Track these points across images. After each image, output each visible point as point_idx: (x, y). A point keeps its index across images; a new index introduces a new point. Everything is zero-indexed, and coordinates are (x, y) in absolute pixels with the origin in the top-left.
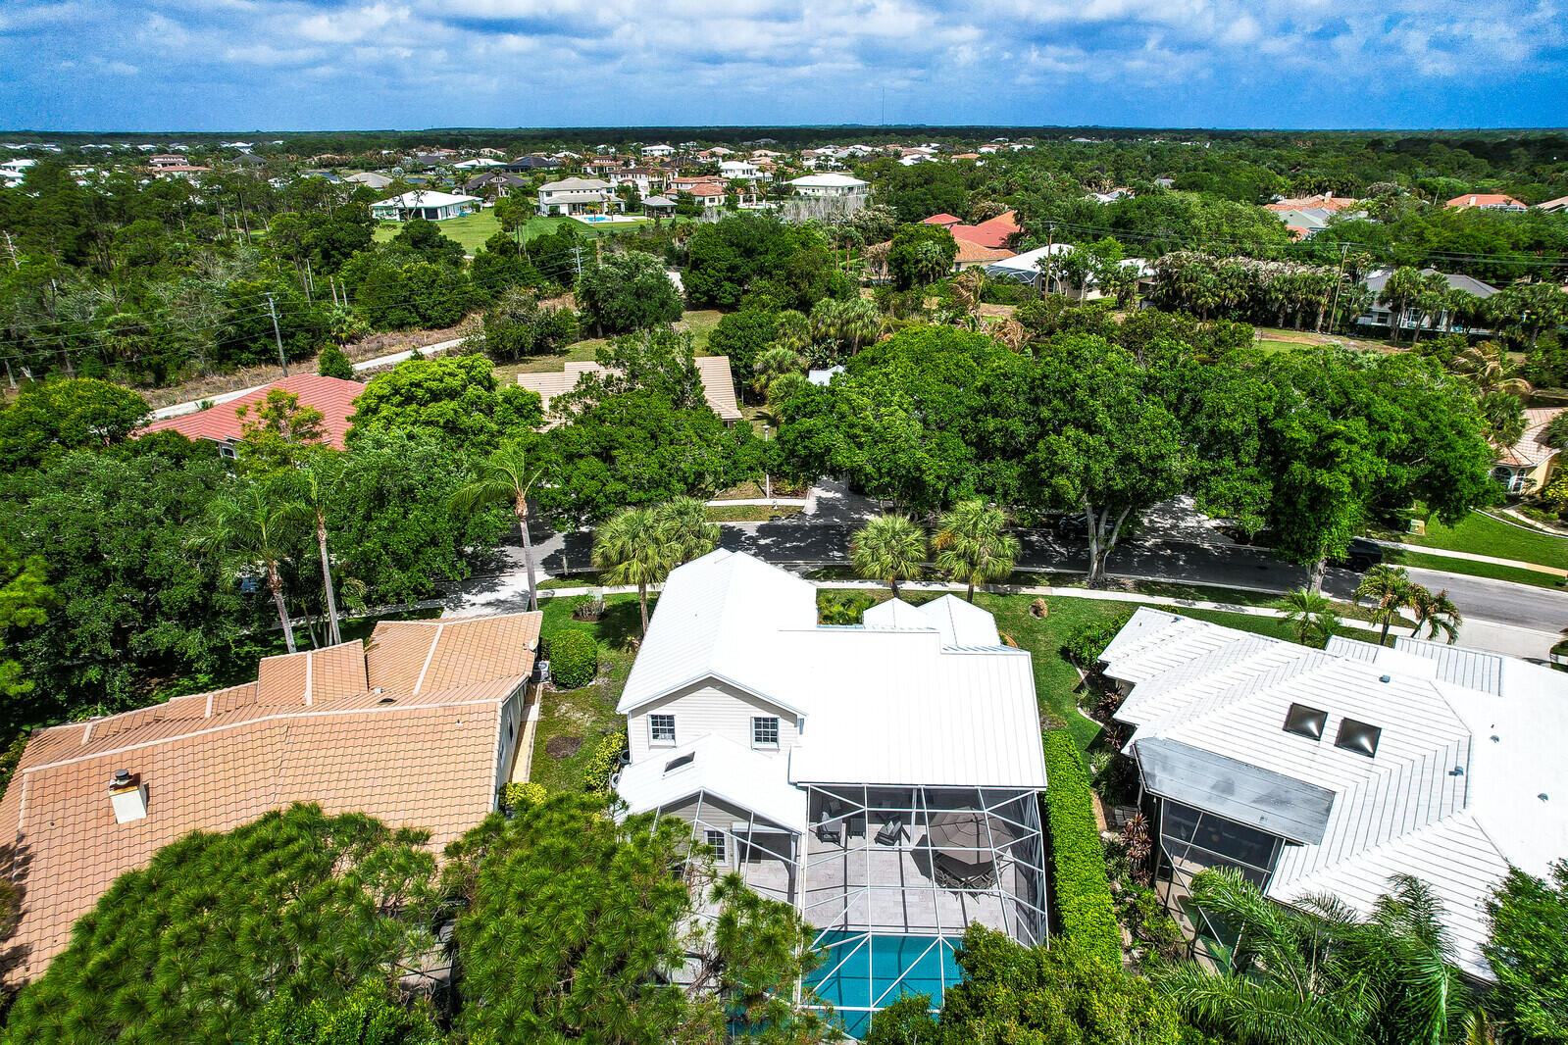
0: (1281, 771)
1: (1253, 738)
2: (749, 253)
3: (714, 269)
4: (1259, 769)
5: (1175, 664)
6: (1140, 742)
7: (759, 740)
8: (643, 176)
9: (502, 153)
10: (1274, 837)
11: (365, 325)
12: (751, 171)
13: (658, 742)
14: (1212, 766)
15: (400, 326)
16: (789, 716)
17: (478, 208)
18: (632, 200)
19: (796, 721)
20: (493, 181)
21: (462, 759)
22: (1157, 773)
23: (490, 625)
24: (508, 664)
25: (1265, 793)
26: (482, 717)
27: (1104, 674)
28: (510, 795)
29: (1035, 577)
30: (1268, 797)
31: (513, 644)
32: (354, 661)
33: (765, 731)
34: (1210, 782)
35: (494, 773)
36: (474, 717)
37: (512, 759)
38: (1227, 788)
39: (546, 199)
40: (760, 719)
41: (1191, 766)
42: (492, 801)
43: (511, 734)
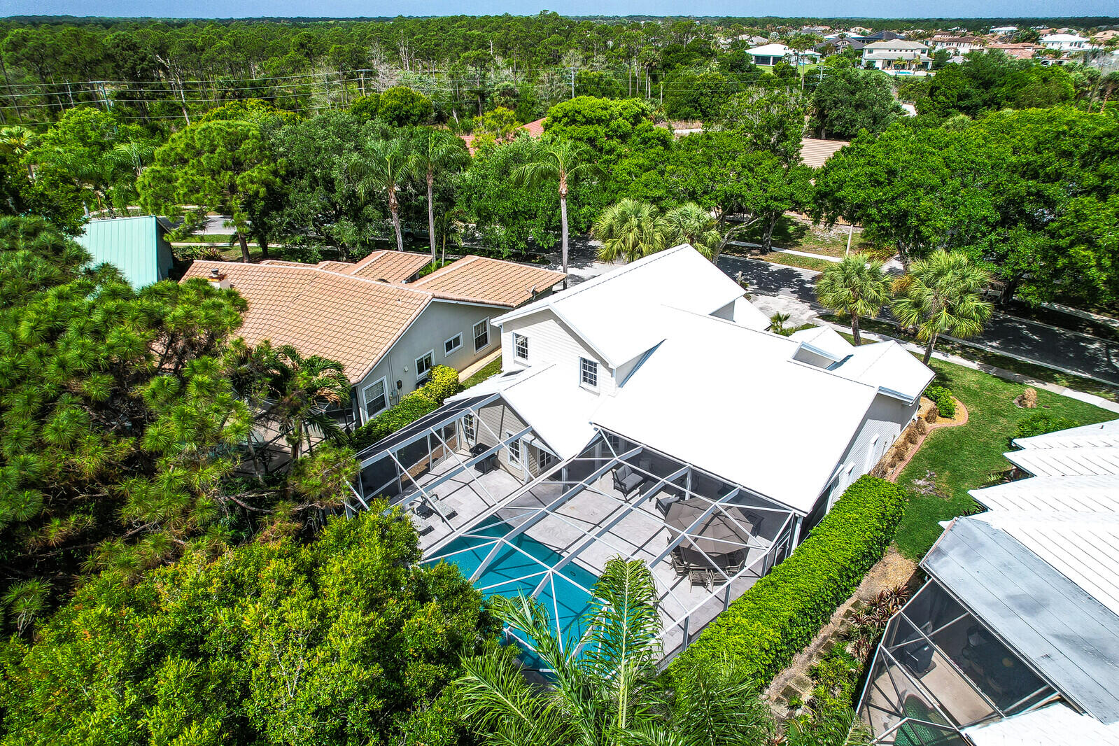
4: (1105, 609)
6: (963, 519)
7: (585, 380)
8: (967, 44)
9: (868, 31)
10: (1045, 684)
11: (664, 114)
12: (1080, 43)
13: (520, 359)
14: (1035, 577)
15: (686, 118)
16: (605, 364)
17: (814, 61)
18: (940, 61)
19: (611, 370)
20: (839, 44)
21: (384, 323)
22: (951, 553)
23: (515, 268)
24: (503, 294)
25: (1084, 635)
26: (414, 302)
27: (1005, 454)
28: (435, 372)
29: (1057, 375)
30: (1086, 641)
31: (521, 285)
32: (413, 264)
33: (589, 372)
34: (1013, 590)
35: (395, 338)
36: (410, 300)
37: (474, 359)
38: (1032, 606)
39: (866, 55)
40: (585, 361)
41: (1006, 566)
42: (380, 355)
43: (481, 341)
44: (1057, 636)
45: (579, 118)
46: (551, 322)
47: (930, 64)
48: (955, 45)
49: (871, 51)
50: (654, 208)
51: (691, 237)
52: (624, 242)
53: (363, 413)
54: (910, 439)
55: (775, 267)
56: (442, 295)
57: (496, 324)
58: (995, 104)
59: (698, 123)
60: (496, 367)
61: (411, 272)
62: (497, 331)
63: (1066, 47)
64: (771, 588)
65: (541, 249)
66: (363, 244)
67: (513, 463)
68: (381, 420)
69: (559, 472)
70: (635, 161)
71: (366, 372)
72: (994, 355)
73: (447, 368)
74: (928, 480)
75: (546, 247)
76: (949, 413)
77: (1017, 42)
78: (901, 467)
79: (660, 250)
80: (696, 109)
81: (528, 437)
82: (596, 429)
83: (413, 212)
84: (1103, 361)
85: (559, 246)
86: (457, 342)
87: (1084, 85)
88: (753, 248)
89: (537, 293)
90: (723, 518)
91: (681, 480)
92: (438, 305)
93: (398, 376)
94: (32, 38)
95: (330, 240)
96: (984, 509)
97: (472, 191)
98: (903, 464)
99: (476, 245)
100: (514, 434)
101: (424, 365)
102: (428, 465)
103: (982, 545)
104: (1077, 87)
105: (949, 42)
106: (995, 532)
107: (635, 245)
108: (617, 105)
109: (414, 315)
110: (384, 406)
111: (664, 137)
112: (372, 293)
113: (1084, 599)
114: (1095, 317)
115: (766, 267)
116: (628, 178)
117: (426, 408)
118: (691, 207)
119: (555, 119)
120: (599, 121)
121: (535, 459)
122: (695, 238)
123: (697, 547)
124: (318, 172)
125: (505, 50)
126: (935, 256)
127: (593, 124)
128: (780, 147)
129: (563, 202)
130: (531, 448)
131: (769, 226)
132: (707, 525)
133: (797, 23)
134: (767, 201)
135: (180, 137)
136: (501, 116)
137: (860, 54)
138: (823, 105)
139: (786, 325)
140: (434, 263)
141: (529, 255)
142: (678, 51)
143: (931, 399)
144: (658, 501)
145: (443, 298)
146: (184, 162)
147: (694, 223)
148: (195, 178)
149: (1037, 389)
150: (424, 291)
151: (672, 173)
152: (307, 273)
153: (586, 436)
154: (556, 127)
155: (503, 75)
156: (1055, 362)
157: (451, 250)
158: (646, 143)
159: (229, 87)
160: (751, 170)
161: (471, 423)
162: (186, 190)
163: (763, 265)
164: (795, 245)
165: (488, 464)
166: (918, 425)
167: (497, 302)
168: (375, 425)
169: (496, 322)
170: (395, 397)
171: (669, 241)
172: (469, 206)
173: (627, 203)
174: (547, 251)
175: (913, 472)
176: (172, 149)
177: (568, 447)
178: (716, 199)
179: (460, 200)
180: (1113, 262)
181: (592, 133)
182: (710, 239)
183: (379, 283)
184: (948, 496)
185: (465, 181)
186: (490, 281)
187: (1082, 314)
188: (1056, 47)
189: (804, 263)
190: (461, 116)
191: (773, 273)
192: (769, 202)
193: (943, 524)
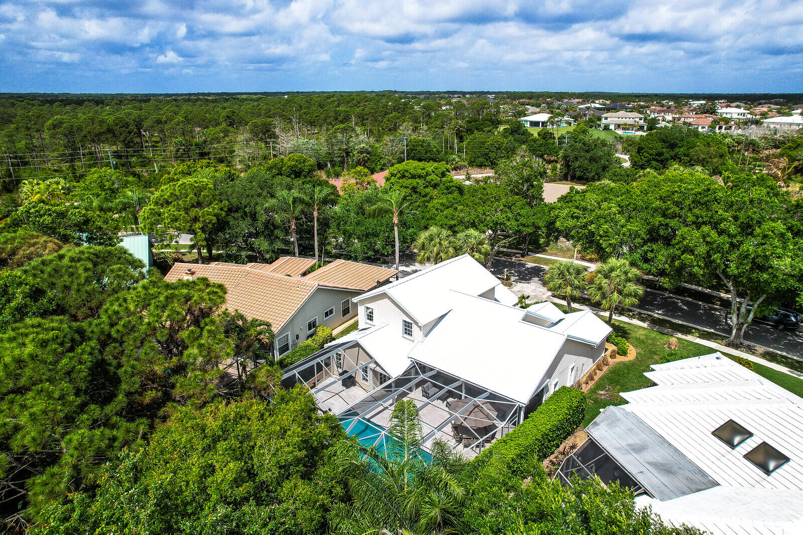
0: (690, 456)
1: (686, 430)
2: (672, 146)
3: (648, 153)
4: (676, 450)
5: (691, 381)
6: (612, 407)
7: (406, 333)
8: (670, 114)
9: (608, 102)
10: (637, 485)
11: (466, 163)
12: (744, 114)
13: (369, 321)
14: (644, 435)
15: (481, 166)
16: (416, 323)
17: (570, 124)
18: (652, 125)
19: (420, 327)
20: (587, 112)
21: (289, 300)
22: (602, 424)
23: (367, 268)
24: (359, 283)
25: (663, 462)
26: (307, 288)
27: (644, 374)
28: (318, 330)
29: (693, 331)
30: (662, 465)
31: (370, 277)
32: (305, 265)
33: (408, 329)
34: (631, 441)
35: (296, 309)
36: (305, 287)
37: (342, 322)
38: (638, 449)
39: (603, 121)
40: (406, 322)
41: (630, 430)
42: (288, 319)
43: (346, 312)
44: (648, 463)
45: (407, 174)
46: (386, 300)
47: (645, 127)
48: (662, 114)
49: (606, 118)
50: (450, 232)
51: (472, 249)
52: (431, 252)
53: (276, 353)
54: (599, 368)
55: (530, 265)
56: (323, 284)
57: (355, 301)
58: (678, 158)
59: (488, 170)
60: (355, 327)
61: (304, 270)
62: (356, 305)
63: (735, 116)
64: (503, 444)
65: (383, 255)
66: (273, 251)
67: (364, 382)
68: (288, 357)
69: (390, 384)
70: (441, 201)
71: (279, 329)
72: (659, 319)
73: (325, 328)
74: (606, 391)
75: (386, 254)
76: (624, 353)
77: (702, 113)
78: (591, 384)
79: (452, 257)
80: (487, 160)
81: (373, 366)
82: (411, 361)
83: (305, 233)
84: (723, 322)
85: (394, 253)
86: (331, 312)
87: (733, 146)
88: (516, 253)
89: (380, 282)
90: (480, 408)
91: (459, 388)
92: (322, 290)
93: (297, 332)
94: (65, 122)
95: (252, 249)
96: (627, 402)
97: (340, 221)
98: (593, 382)
99: (343, 252)
100: (364, 364)
101: (312, 325)
102: (314, 383)
103: (619, 420)
104: (729, 147)
105: (659, 112)
106: (627, 413)
107: (438, 254)
108: (430, 166)
109: (307, 296)
110: (288, 350)
111: (460, 185)
112: (282, 283)
113: (666, 445)
114: (722, 295)
115: (523, 265)
116: (436, 212)
117: (314, 350)
118: (472, 232)
119: (392, 175)
120: (420, 177)
121: (377, 379)
122: (473, 250)
123: (465, 424)
124: (247, 210)
125: (362, 120)
126: (610, 260)
127: (415, 178)
128: (530, 193)
129: (396, 228)
130: (374, 372)
131: (526, 240)
132: (471, 412)
133: (561, 96)
134: (518, 226)
135: (167, 189)
136: (360, 172)
137: (600, 119)
138: (568, 159)
139: (527, 302)
140: (317, 264)
141: (376, 258)
142: (476, 121)
143: (615, 345)
144: (447, 403)
145: (324, 286)
146: (168, 203)
147: (473, 241)
148: (175, 213)
149: (678, 338)
150: (313, 282)
151: (462, 211)
152: (243, 271)
153: (406, 365)
154: (393, 179)
155: (361, 140)
156: (694, 323)
157: (328, 256)
158: (448, 189)
159: (181, 146)
160: (510, 208)
161: (340, 359)
162: (169, 220)
163: (523, 264)
164: (543, 251)
165: (349, 382)
166: (605, 359)
167: (356, 288)
168: (285, 359)
169: (355, 300)
170: (295, 345)
171: (458, 251)
172: (339, 228)
173: (433, 230)
174: (387, 256)
175: (599, 386)
176: (162, 196)
177: (396, 370)
178: (487, 226)
179: (333, 225)
180: (705, 264)
181: (415, 184)
182: (483, 250)
183: (286, 277)
184: (617, 400)
185: (336, 213)
186: (351, 276)
187: (715, 293)
188: (728, 116)
189: (547, 262)
190: (333, 166)
191: (528, 269)
192: (520, 227)
193: (601, 410)
